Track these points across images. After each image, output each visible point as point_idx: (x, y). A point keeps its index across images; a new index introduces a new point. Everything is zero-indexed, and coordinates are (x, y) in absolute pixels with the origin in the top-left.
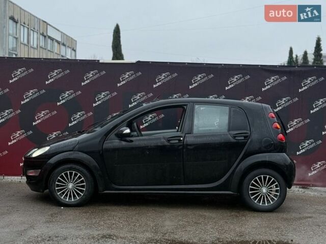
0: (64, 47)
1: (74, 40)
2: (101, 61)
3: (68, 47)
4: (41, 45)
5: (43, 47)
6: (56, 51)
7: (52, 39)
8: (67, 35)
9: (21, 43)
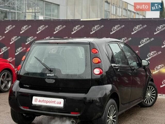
3: (141, 15)
4: (124, 14)
5: (125, 16)
7: (130, 11)
9: (112, 14)
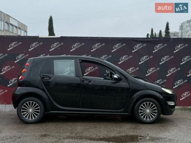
0: (20, 30)
1: (26, 26)
2: (39, 37)
3: (22, 30)
4: (6, 29)
6: (15, 32)
7: (13, 25)
8: (21, 23)
